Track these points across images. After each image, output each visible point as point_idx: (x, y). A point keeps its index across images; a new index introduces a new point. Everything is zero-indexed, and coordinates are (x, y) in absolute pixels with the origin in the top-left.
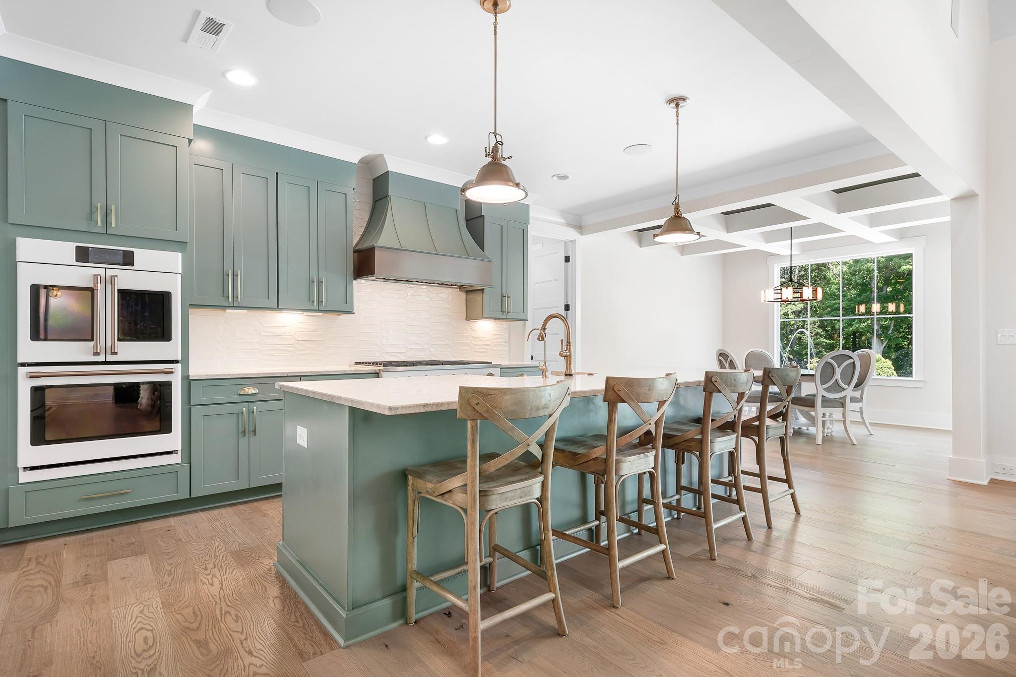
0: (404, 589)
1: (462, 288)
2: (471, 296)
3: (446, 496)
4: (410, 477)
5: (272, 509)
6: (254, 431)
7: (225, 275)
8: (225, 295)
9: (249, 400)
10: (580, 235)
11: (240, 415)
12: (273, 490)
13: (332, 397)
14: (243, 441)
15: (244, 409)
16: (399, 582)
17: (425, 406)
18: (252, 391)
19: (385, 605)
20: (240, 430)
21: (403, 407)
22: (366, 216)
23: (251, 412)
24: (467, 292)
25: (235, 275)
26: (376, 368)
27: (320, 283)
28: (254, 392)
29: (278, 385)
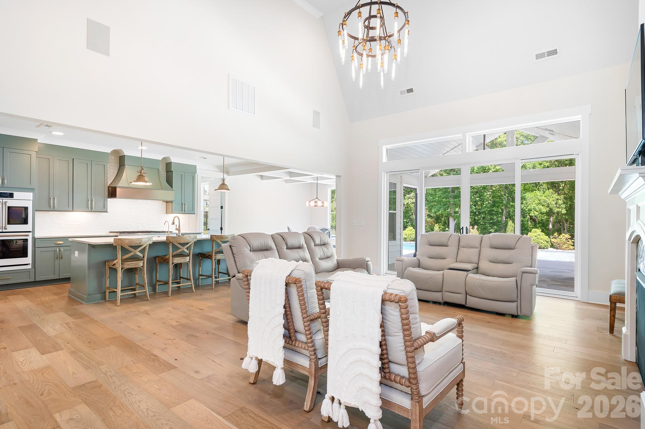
0: (105, 292)
1: (163, 201)
2: (168, 204)
3: (114, 266)
4: (107, 262)
5: (68, 286)
6: (62, 258)
7: (50, 199)
8: (50, 206)
9: (60, 246)
10: (227, 176)
11: (56, 252)
12: (67, 280)
13: (83, 241)
14: (57, 261)
15: (57, 249)
16: (104, 291)
17: (105, 243)
18: (61, 242)
19: (99, 296)
20: (56, 257)
21: (99, 243)
22: (116, 172)
23: (60, 250)
24: (167, 202)
25: (54, 199)
26: (116, 234)
27: (92, 201)
28: (62, 243)
29: (70, 239)
